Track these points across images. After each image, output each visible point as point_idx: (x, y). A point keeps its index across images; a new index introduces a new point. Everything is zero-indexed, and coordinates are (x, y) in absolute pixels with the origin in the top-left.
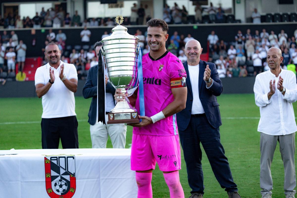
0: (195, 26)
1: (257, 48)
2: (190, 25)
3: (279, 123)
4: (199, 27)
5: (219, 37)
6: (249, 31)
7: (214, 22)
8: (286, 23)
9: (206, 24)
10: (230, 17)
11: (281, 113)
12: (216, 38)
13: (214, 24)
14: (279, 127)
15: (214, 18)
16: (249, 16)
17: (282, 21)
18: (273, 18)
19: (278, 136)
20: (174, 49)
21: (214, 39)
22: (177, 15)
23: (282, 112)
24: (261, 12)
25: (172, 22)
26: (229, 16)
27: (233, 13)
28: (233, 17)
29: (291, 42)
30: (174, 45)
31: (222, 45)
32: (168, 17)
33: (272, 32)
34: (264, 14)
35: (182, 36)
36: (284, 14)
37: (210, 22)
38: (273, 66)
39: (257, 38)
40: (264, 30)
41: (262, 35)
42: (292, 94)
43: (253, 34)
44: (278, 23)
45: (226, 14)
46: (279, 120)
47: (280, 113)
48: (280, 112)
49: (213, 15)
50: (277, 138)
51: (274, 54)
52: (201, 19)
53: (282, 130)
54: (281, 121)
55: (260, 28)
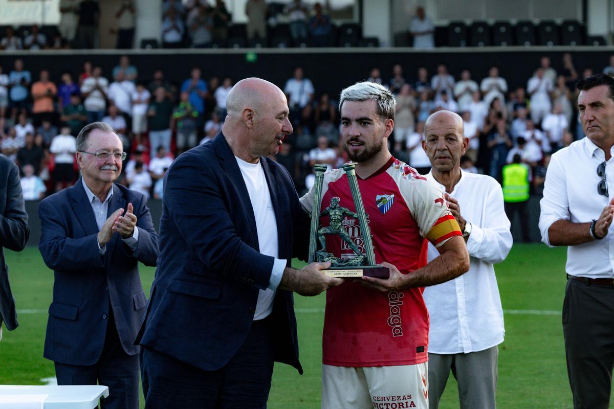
0: (251, 55)
1: (423, 116)
2: (236, 50)
3: (454, 321)
4: (259, 56)
5: (315, 85)
6: (398, 69)
7: (304, 44)
8: (504, 48)
9: (282, 50)
10: (350, 31)
11: (459, 291)
12: (308, 87)
13: (303, 50)
14: (455, 333)
15: (304, 34)
16: (400, 28)
17: (492, 43)
18: (470, 33)
19: (454, 356)
20: (188, 116)
21: (301, 92)
22: (199, 22)
23: (463, 288)
24: (435, 18)
25: (186, 41)
26: (345, 26)
27: (356, 19)
28: (358, 28)
29: (514, 101)
30: (189, 107)
31: (324, 108)
32: (175, 28)
33: (466, 74)
34: (444, 23)
35: (214, 82)
36: (498, 24)
37: (292, 44)
38: (448, 164)
39: (421, 89)
40: (442, 68)
41: (435, 81)
42: (489, 240)
43: (411, 79)
44: (481, 48)
45: (338, 22)
46: (453, 313)
47: (457, 291)
48: (455, 290)
49: (299, 22)
50: (450, 360)
51: (451, 131)
52: (263, 34)
53: (461, 339)
54: (460, 315)
55: (431, 63)
